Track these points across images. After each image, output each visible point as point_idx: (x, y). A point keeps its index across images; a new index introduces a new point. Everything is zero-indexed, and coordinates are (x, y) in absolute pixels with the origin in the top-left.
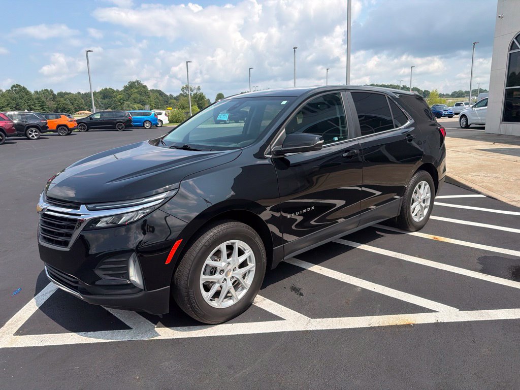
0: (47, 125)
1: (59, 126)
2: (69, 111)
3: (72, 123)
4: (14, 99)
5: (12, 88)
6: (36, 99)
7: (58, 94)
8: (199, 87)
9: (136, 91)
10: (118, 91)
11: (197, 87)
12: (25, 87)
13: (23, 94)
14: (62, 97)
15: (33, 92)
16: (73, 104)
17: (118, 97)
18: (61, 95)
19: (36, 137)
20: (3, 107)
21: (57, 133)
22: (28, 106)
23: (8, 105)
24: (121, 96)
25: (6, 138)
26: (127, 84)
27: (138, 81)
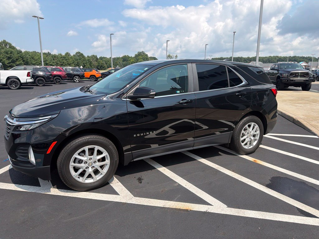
0: (84, 75)
1: (91, 76)
2: (104, 67)
3: (98, 74)
4: (77, 60)
5: (76, 54)
6: (88, 60)
7: (100, 57)
8: (177, 55)
9: (141, 57)
10: (131, 57)
11: (175, 55)
12: (83, 53)
13: (81, 57)
14: (102, 60)
15: (86, 56)
16: (106, 64)
17: (131, 61)
18: (101, 58)
19: (78, 81)
20: (71, 64)
21: (90, 80)
22: (84, 64)
23: (73, 63)
24: (133, 60)
25: (62, 81)
26: (137, 53)
27: (143, 52)
